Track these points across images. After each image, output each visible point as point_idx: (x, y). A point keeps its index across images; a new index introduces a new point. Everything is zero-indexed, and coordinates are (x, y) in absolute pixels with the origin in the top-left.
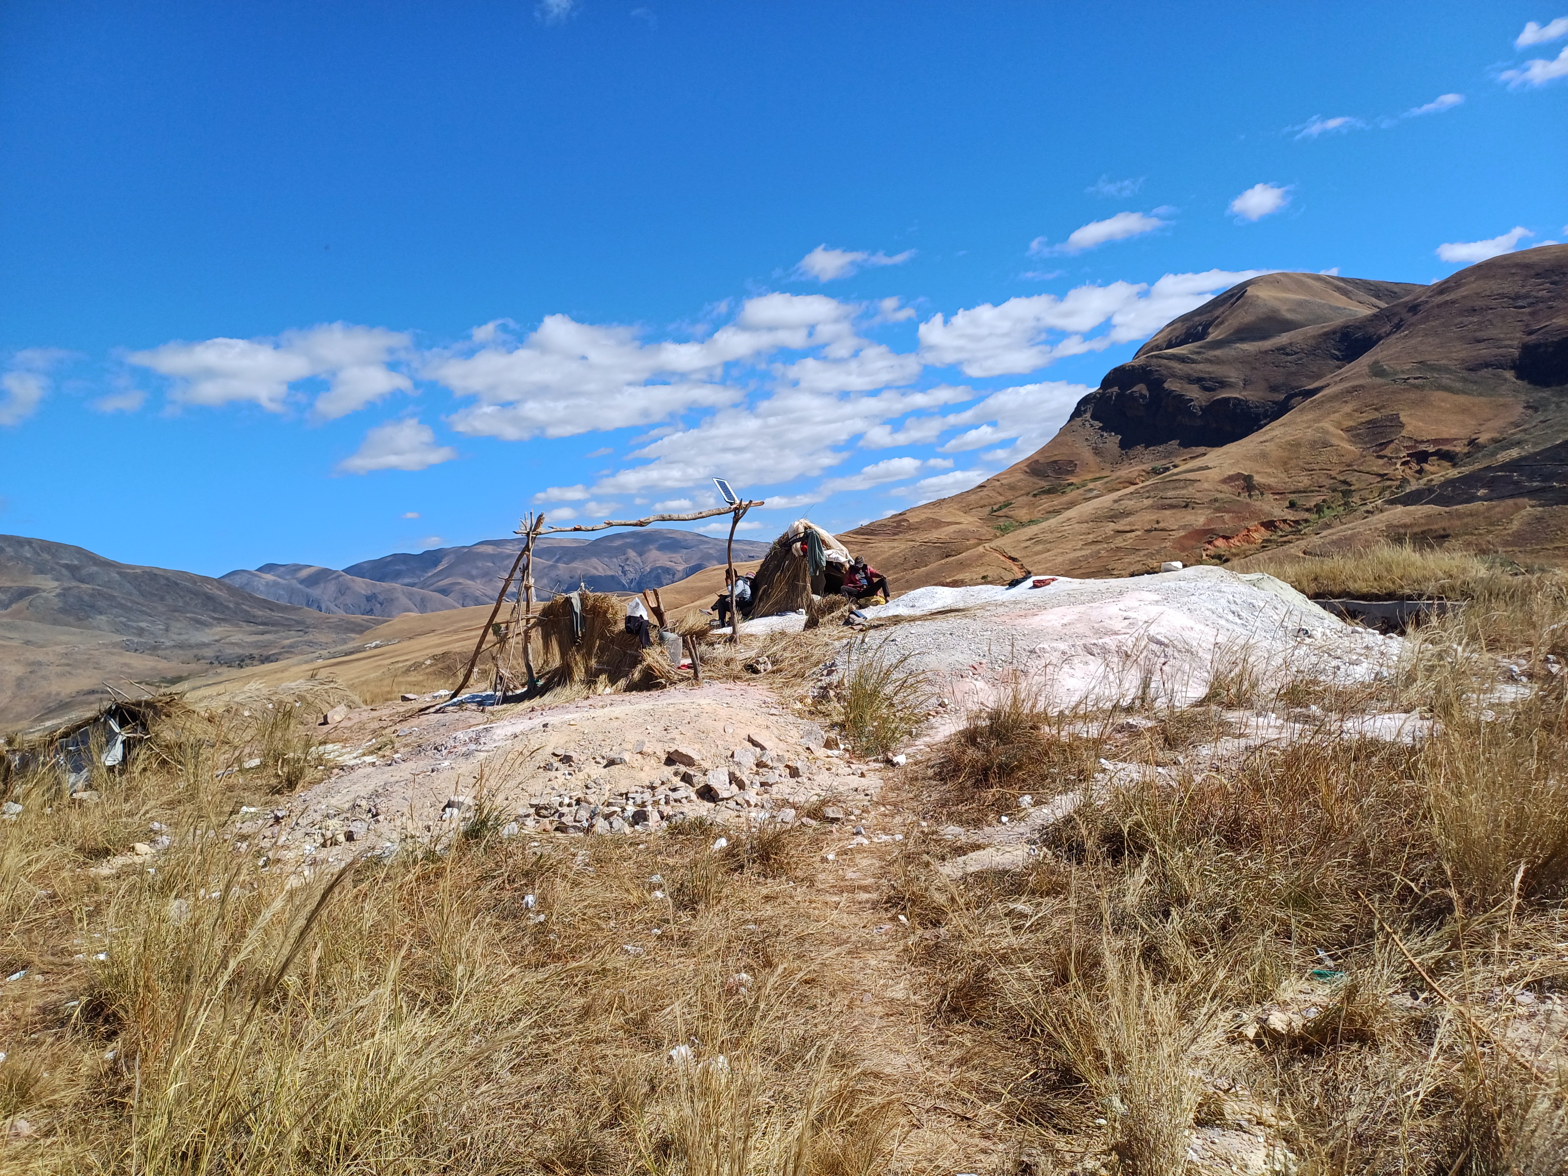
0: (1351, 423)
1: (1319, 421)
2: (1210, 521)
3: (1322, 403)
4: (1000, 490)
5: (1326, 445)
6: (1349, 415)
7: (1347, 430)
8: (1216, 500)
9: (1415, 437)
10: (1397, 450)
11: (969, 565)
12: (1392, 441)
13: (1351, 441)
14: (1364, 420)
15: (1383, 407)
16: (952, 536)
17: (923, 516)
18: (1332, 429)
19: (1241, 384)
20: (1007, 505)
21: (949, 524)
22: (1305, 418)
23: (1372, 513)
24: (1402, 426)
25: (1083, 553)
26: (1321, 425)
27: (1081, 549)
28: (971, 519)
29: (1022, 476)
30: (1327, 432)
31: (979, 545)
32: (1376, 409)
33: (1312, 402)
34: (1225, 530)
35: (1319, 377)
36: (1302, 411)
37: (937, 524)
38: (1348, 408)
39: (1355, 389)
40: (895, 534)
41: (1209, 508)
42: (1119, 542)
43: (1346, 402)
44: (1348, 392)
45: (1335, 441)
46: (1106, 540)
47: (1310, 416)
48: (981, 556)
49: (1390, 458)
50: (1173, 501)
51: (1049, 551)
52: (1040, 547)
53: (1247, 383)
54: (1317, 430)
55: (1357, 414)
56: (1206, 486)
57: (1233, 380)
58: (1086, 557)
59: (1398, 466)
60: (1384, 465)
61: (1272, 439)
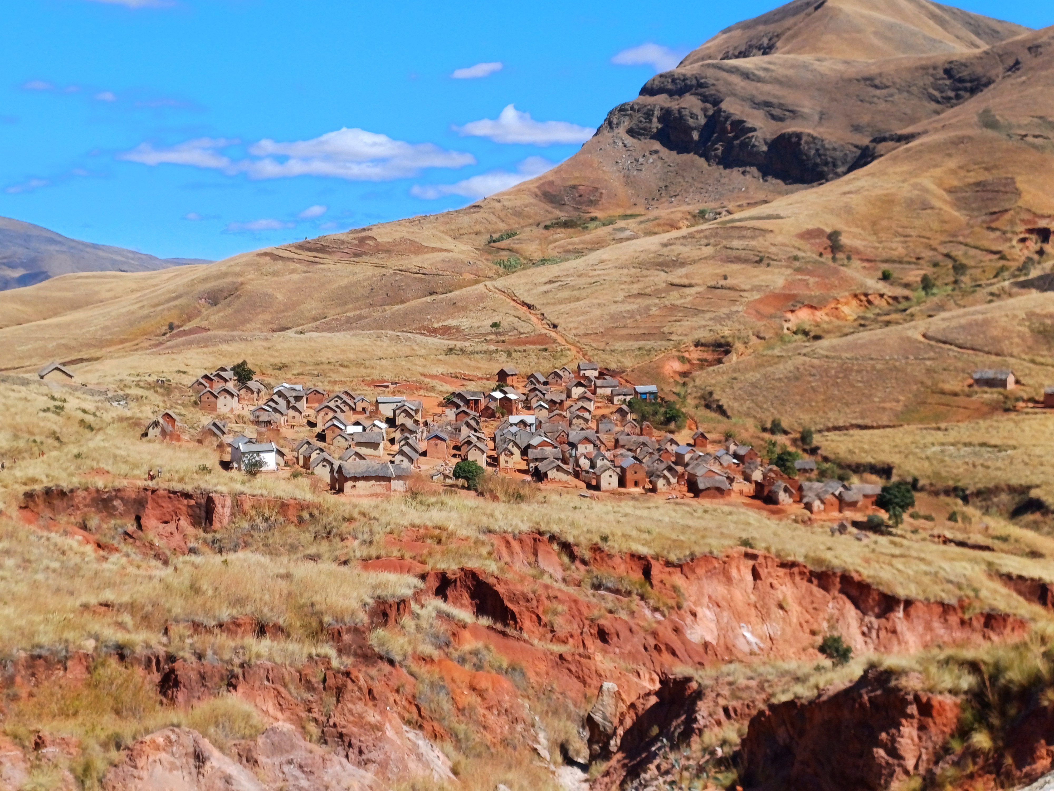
0: (956, 183)
1: (917, 176)
2: (790, 284)
3: (919, 152)
4: (502, 214)
5: (926, 206)
6: (953, 172)
7: (950, 191)
8: (796, 258)
9: (1034, 209)
10: (1012, 222)
11: (464, 308)
12: (1006, 211)
13: (955, 205)
14: (972, 180)
15: (995, 167)
16: (439, 266)
17: (397, 236)
18: (932, 187)
19: (817, 117)
20: (510, 235)
21: (434, 250)
22: (898, 170)
23: (998, 296)
24: (1018, 193)
25: (628, 307)
26: (918, 180)
27: (622, 302)
28: (465, 248)
29: (532, 200)
30: (925, 190)
31: (477, 282)
32: (986, 169)
33: (908, 150)
34: (811, 297)
35: (913, 120)
36: (895, 159)
37: (419, 249)
38: (952, 163)
39: (961, 140)
40: (356, 255)
41: (788, 267)
42: (674, 297)
43: (950, 155)
44: (953, 143)
45: (937, 203)
46: (657, 294)
47: (906, 168)
48: (481, 298)
49: (1004, 233)
50: (743, 254)
51: (578, 299)
52: (565, 294)
53: (823, 116)
54: (915, 186)
55: (962, 173)
56: (779, 239)
57: (806, 110)
58: (632, 314)
59: (1014, 243)
60: (997, 239)
61: (857, 192)
